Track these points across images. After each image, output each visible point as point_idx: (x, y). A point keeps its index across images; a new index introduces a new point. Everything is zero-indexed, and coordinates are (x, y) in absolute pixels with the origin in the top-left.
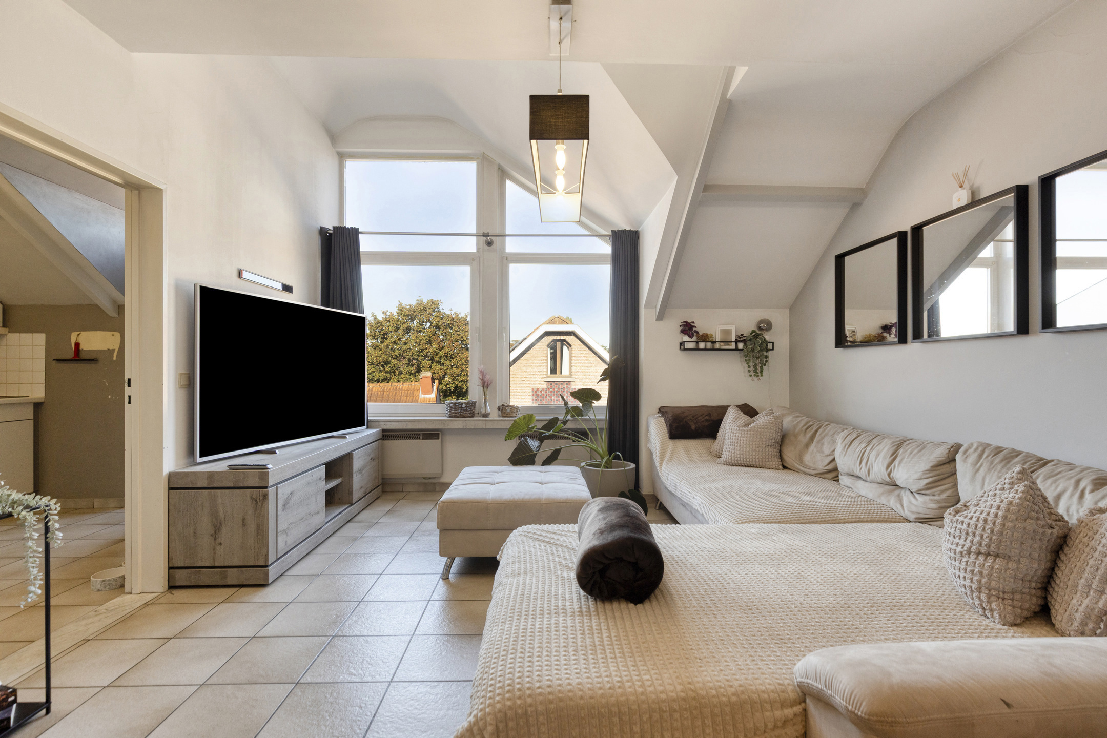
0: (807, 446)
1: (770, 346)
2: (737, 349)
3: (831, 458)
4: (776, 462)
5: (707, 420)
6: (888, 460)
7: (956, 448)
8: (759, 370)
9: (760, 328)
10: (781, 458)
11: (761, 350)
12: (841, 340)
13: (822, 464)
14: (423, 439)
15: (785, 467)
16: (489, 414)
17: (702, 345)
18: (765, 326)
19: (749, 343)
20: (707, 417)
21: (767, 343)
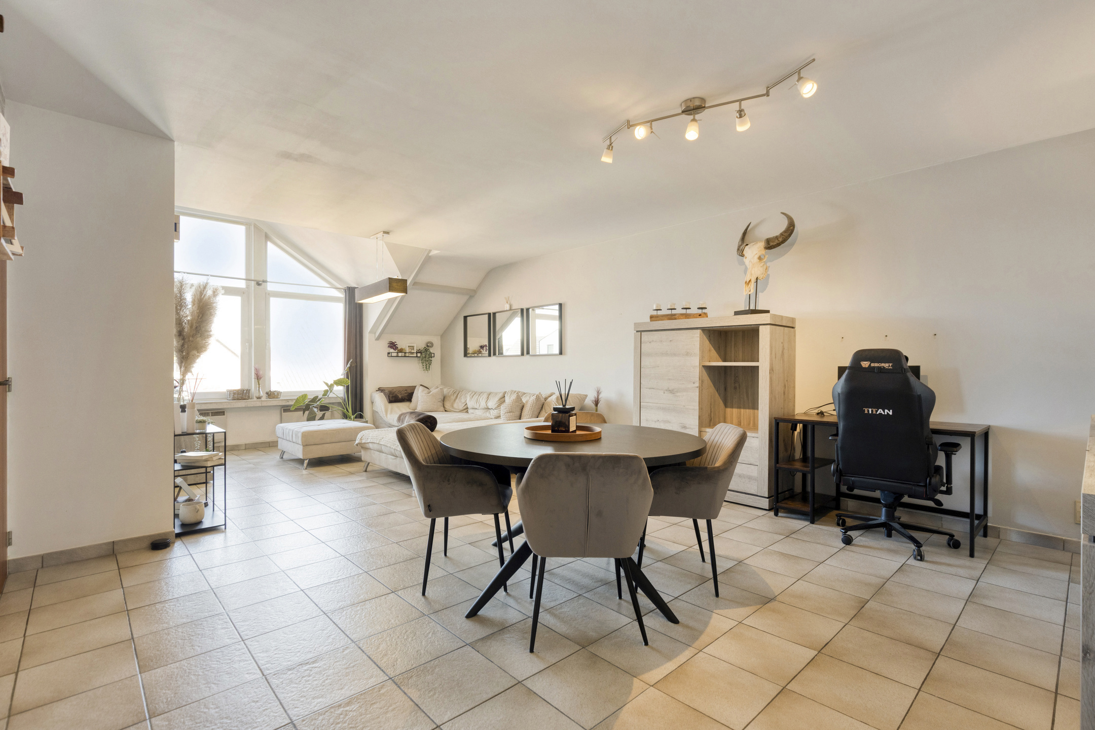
0: (455, 400)
1: (433, 355)
2: (417, 357)
3: (465, 404)
4: (442, 409)
5: (406, 393)
6: (486, 400)
7: (505, 393)
8: (428, 367)
9: (428, 346)
10: (444, 407)
11: (429, 357)
12: (466, 355)
13: (461, 407)
14: (212, 416)
15: (446, 411)
16: (262, 397)
17: (400, 354)
18: (429, 345)
19: (423, 353)
20: (405, 392)
21: (431, 353)
